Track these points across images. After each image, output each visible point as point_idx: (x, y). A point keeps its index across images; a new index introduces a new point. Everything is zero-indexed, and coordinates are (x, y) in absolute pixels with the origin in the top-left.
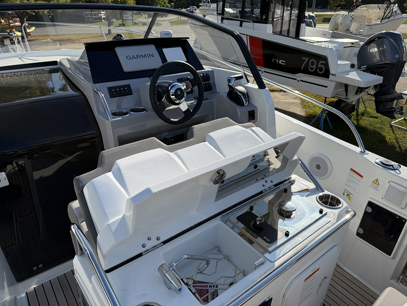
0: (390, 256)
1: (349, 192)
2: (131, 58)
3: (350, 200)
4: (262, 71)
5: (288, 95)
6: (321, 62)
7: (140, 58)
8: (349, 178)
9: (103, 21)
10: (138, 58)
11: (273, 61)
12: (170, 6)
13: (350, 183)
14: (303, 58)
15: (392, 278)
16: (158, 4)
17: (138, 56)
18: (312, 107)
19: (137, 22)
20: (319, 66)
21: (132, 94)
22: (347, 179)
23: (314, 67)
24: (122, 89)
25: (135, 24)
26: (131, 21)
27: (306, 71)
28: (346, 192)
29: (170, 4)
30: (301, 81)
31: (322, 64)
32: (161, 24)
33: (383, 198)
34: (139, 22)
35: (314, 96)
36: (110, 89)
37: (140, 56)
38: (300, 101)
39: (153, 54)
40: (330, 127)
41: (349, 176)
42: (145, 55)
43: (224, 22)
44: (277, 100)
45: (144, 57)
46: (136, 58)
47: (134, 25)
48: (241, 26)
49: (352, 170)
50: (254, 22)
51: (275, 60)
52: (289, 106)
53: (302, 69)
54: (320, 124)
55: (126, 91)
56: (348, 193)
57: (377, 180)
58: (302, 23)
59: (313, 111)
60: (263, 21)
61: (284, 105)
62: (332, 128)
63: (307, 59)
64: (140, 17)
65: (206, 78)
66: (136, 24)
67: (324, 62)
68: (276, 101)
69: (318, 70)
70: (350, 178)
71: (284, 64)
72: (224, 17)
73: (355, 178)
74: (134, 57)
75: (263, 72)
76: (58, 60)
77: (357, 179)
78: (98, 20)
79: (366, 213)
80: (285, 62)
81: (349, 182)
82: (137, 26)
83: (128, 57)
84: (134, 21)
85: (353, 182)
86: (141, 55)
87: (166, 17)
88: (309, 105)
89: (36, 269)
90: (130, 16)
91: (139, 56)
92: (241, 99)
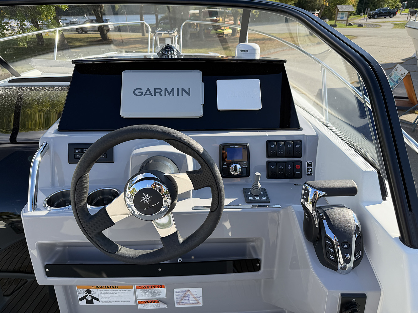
2: (142, 93)
7: (161, 95)
10: (155, 95)
12: (402, 5)
16: (386, 3)
17: (157, 91)
19: (352, 24)
21: (112, 162)
25: (348, 25)
26: (346, 22)
29: (401, 3)
32: (381, 26)
34: (354, 23)
36: (72, 148)
37: (162, 90)
39: (189, 89)
42: (173, 90)
45: (169, 94)
46: (153, 94)
64: (357, 18)
65: (290, 152)
66: (350, 25)
74: (150, 92)
82: (351, 27)
83: (137, 92)
84: (348, 22)
87: (390, 17)
90: (346, 17)
91: (160, 91)
92: (332, 250)
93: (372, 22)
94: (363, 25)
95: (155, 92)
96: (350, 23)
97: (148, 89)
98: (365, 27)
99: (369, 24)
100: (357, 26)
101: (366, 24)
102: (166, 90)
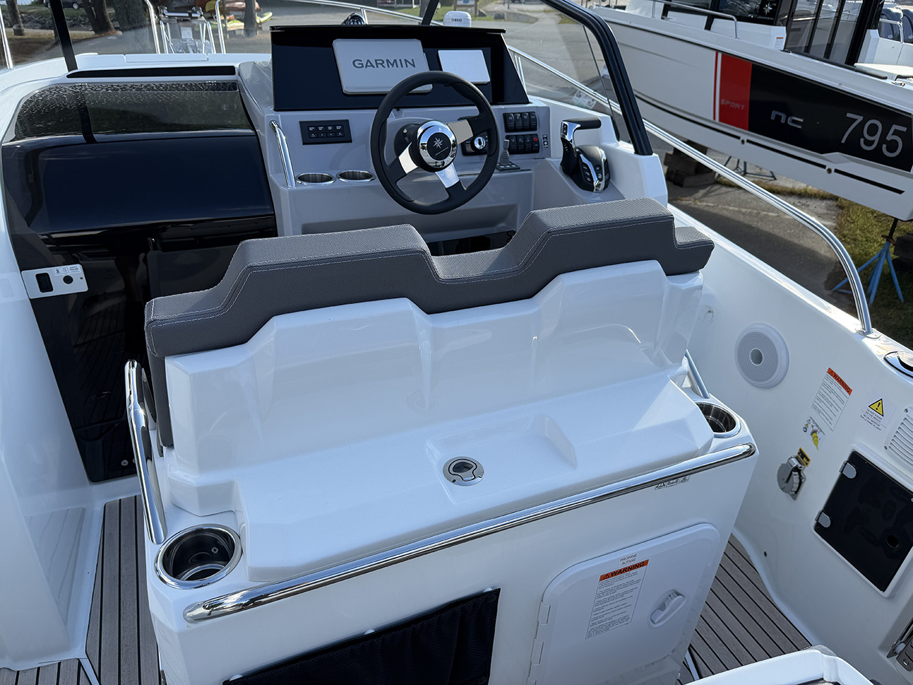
0: (884, 590)
1: (817, 426)
2: (362, 64)
3: (817, 446)
4: (741, 139)
5: (809, 205)
6: (895, 127)
7: (384, 67)
8: (822, 391)
9: (414, 6)
10: (377, 67)
11: (773, 118)
13: (822, 404)
14: (849, 115)
15: (882, 648)
17: (378, 62)
18: (862, 241)
19: (484, 12)
20: (890, 137)
21: (351, 141)
22: (818, 395)
23: (876, 138)
24: (330, 128)
25: (479, 16)
26: (473, 8)
27: (853, 149)
28: (810, 426)
30: (837, 171)
31: (896, 133)
32: (537, 19)
33: (886, 448)
34: (487, 12)
35: (875, 215)
36: (304, 125)
37: (383, 62)
38: (834, 224)
39: (413, 60)
40: (897, 293)
41: (823, 388)
42: (395, 61)
43: (668, 17)
44: (777, 215)
45: (393, 66)
46: (375, 66)
47: (478, 18)
48: (708, 27)
49: (831, 372)
50: (741, 18)
51: (777, 115)
52: (801, 233)
53: (843, 141)
54: (871, 283)
55: (339, 134)
56: (815, 428)
57: (880, 403)
58: (869, 28)
59: (861, 251)
60: (763, 18)
61: (789, 227)
62: (901, 297)
63: (860, 118)
65: (527, 124)
66: (482, 15)
67: (904, 129)
68: (772, 217)
69: (884, 146)
70: (824, 393)
71: (800, 127)
72: (672, 6)
73: (835, 393)
74: (371, 63)
75: (745, 141)
76: (236, 66)
77: (838, 396)
78: (405, 3)
79: (842, 479)
80: (802, 120)
81: (821, 401)
82: (484, 20)
83: (356, 63)
84: (478, 8)
85: (828, 402)
86: (387, 60)
88: (856, 235)
89: (126, 465)
91: (381, 62)
92: (588, 174)
93: (519, 10)
94: (505, 16)
95: (377, 64)
96: (482, 11)
97: (368, 61)
98: (509, 20)
99: (514, 14)
100: (493, 17)
101: (510, 13)
102: (388, 61)
